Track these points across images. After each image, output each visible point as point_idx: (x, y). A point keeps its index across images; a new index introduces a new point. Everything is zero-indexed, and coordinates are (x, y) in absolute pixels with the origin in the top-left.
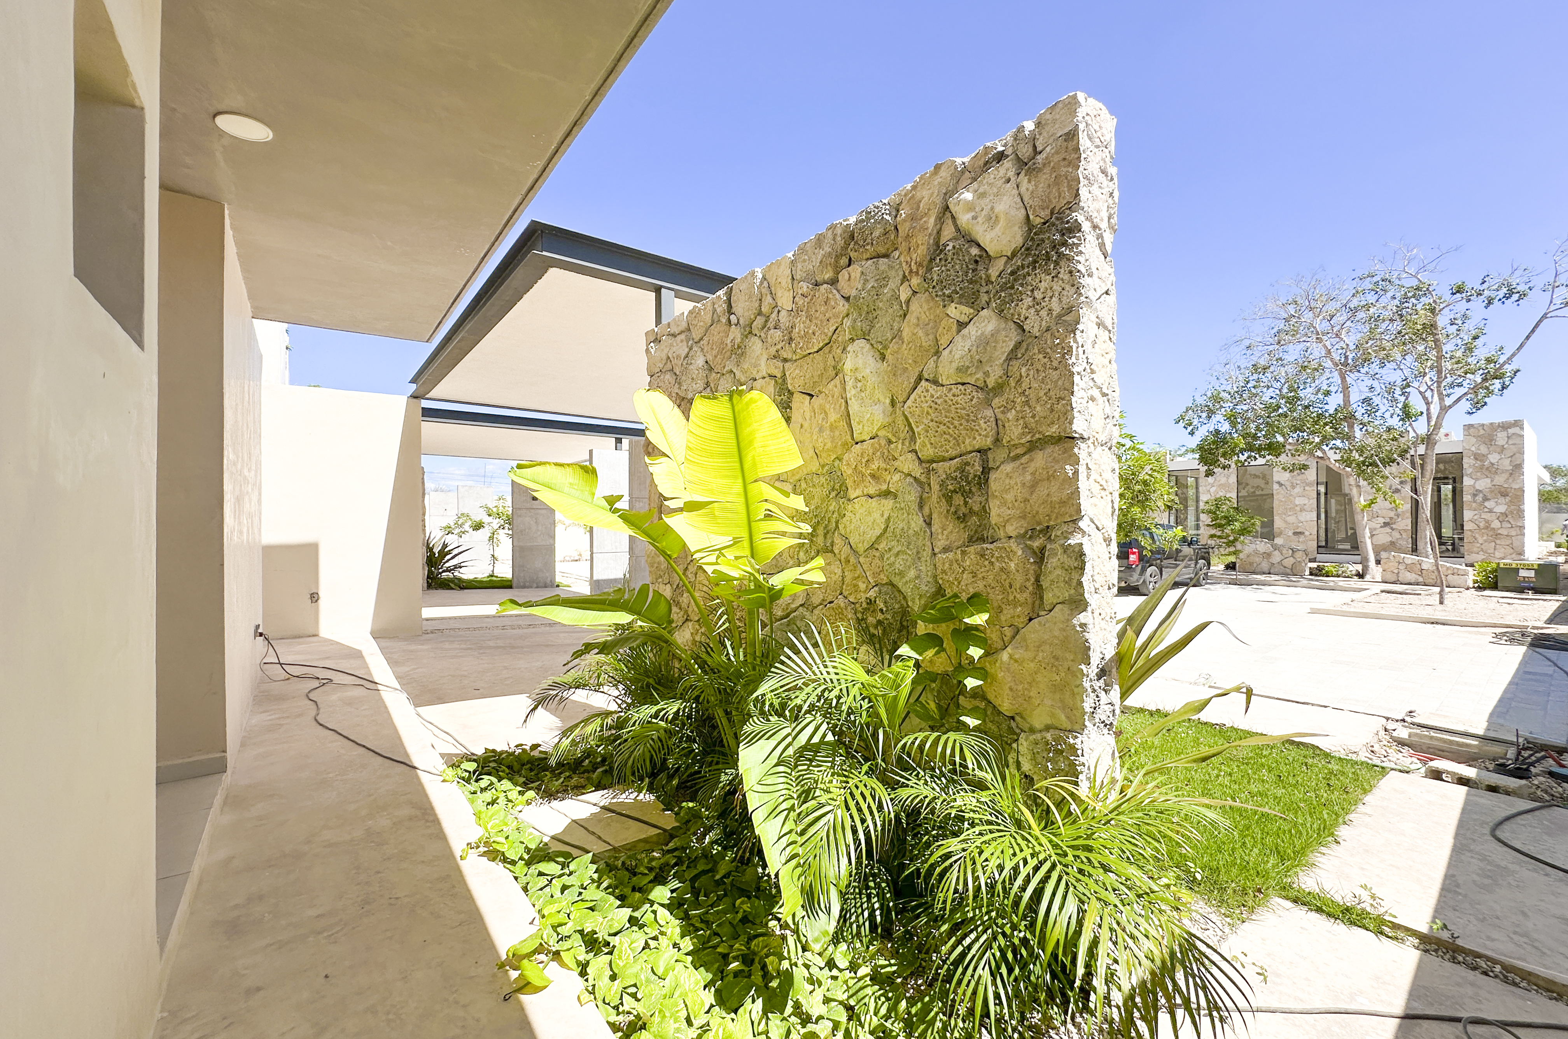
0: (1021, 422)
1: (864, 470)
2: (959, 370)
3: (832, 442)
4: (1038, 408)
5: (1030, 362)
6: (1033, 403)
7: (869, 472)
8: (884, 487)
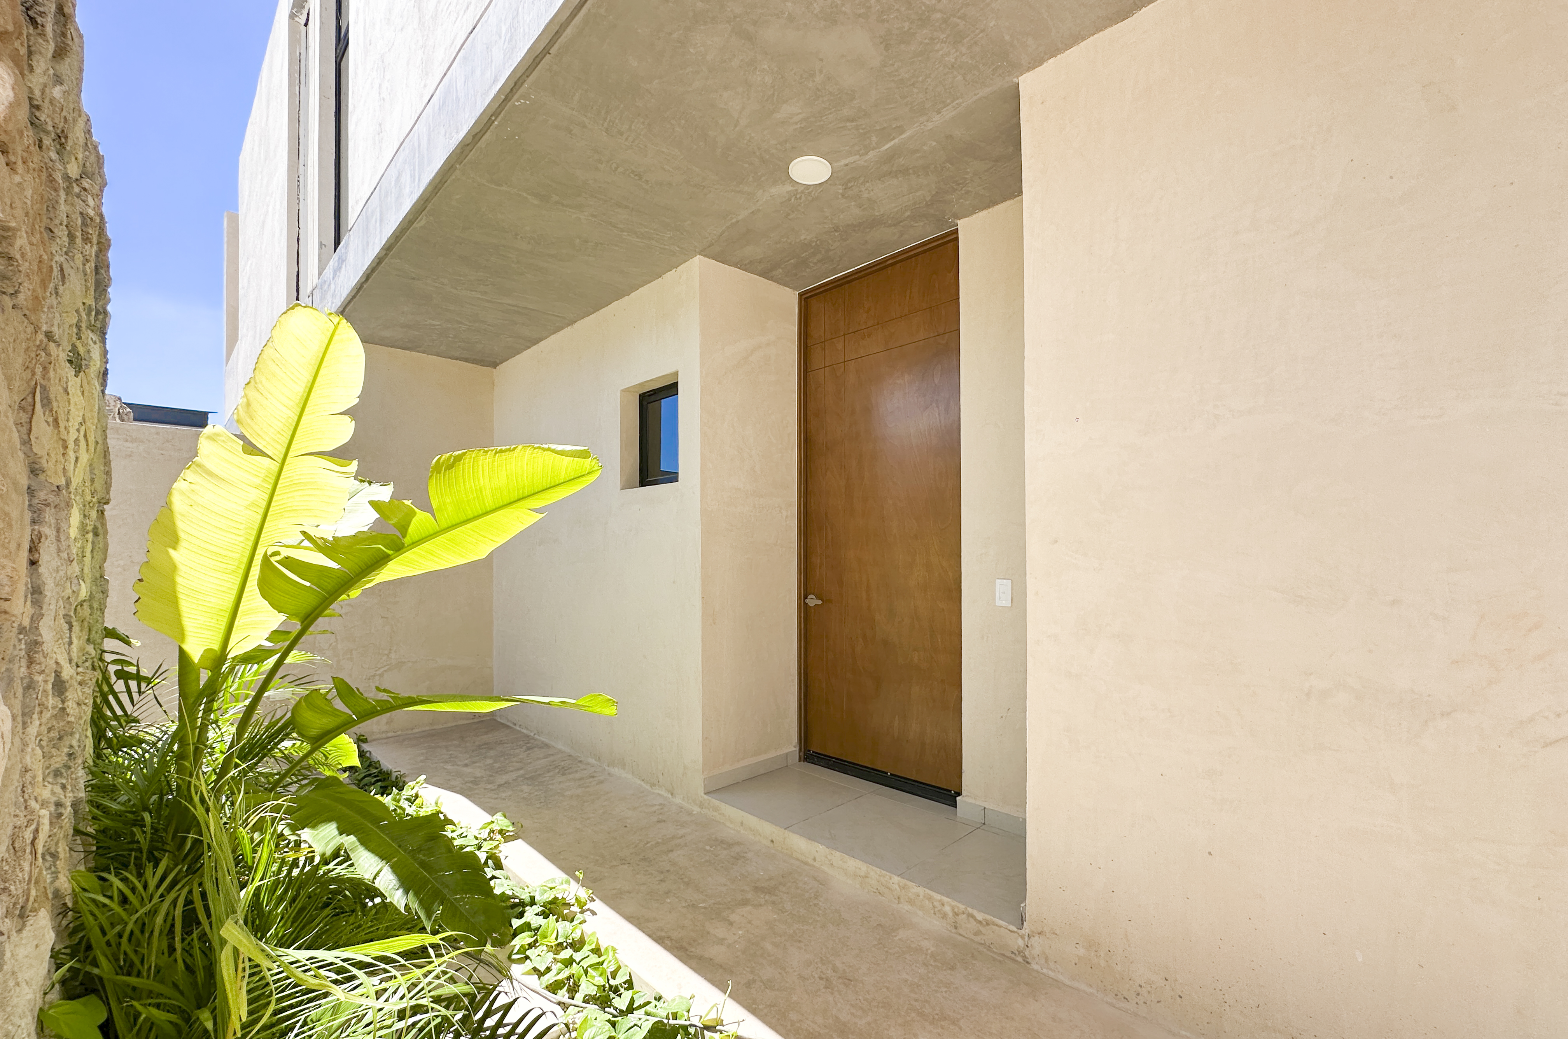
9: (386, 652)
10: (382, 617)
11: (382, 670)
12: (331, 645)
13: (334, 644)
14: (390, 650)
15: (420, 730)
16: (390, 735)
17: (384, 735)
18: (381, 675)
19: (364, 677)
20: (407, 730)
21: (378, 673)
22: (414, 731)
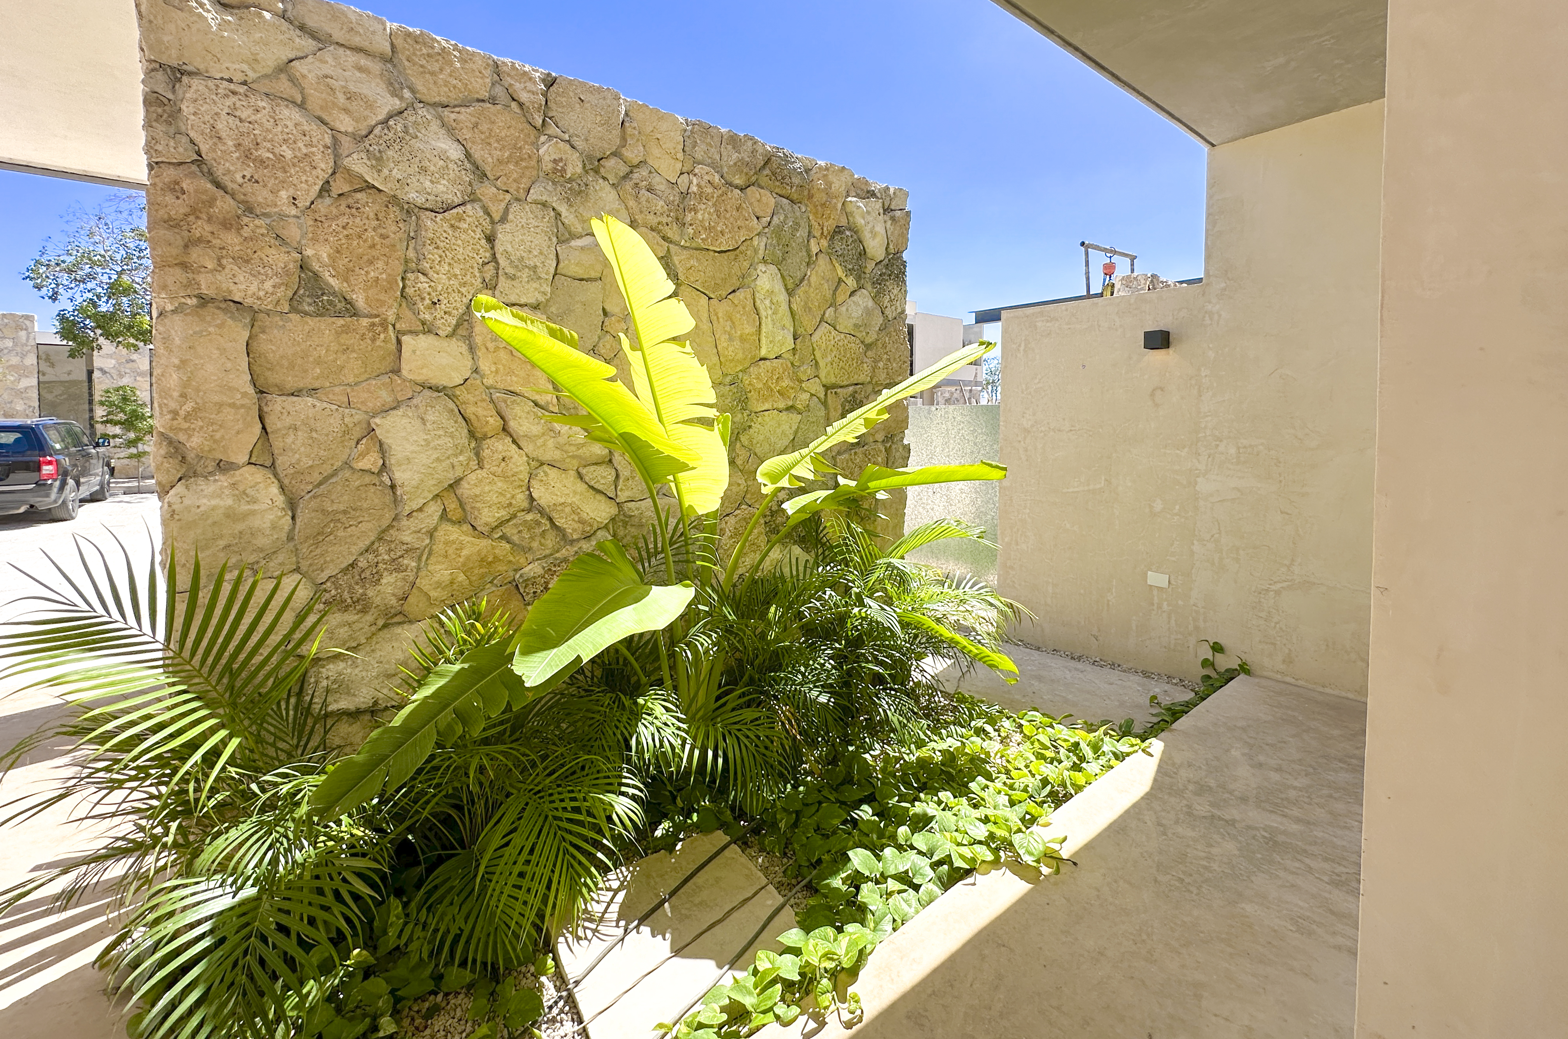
0: (885, 371)
1: (773, 386)
2: (856, 326)
3: (743, 353)
4: (894, 365)
5: (889, 334)
6: (892, 360)
7: (778, 388)
8: (790, 403)
9: (1287, 562)
10: (1282, 512)
11: (1279, 586)
12: (1212, 536)
13: (1216, 536)
14: (1293, 560)
15: (1336, 692)
16: (1288, 679)
17: (1279, 677)
18: (1278, 593)
19: (1253, 589)
20: (1315, 683)
21: (1273, 587)
22: (1328, 690)
